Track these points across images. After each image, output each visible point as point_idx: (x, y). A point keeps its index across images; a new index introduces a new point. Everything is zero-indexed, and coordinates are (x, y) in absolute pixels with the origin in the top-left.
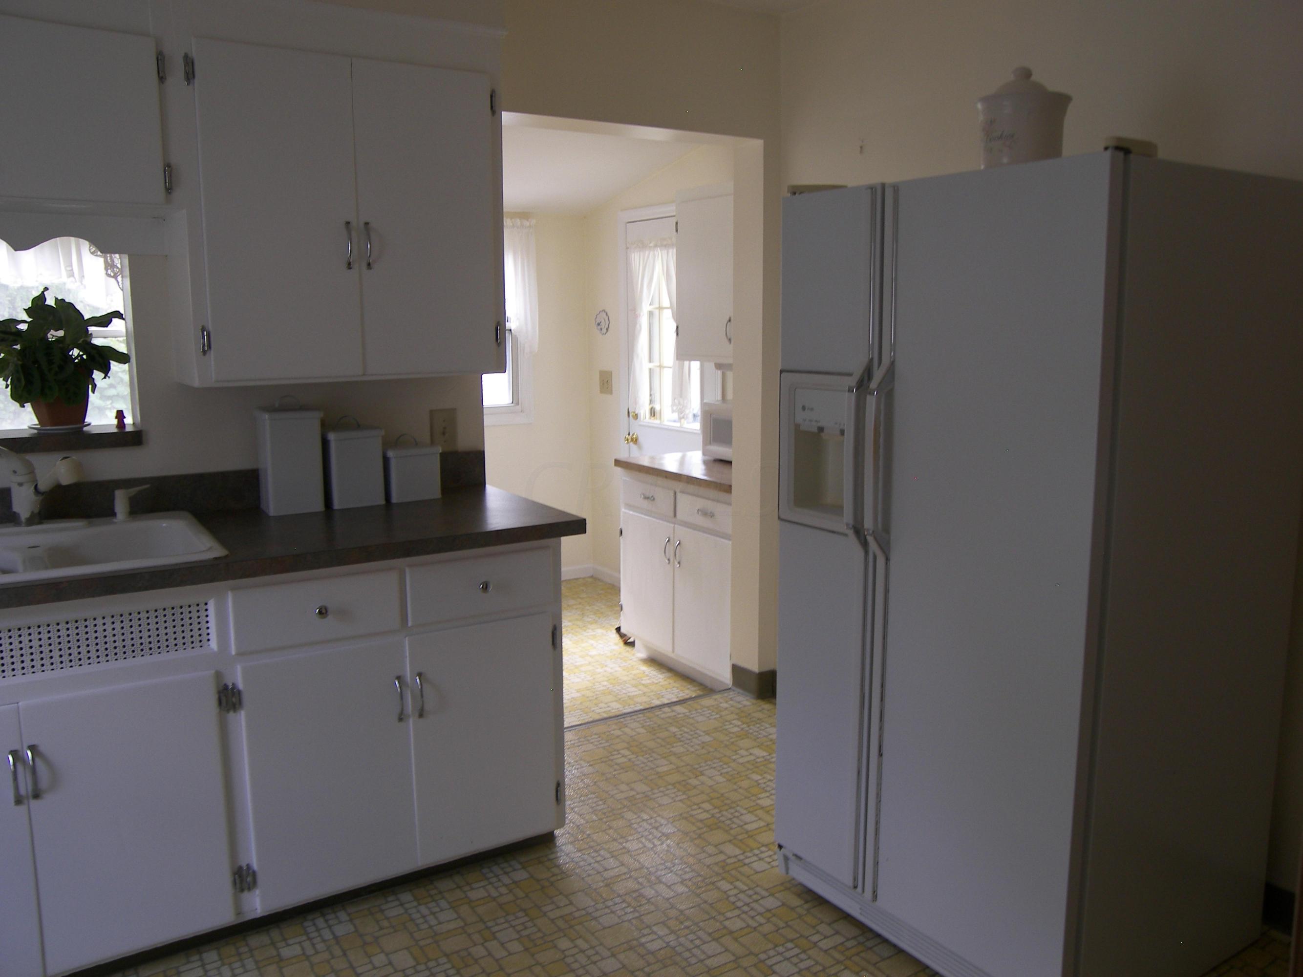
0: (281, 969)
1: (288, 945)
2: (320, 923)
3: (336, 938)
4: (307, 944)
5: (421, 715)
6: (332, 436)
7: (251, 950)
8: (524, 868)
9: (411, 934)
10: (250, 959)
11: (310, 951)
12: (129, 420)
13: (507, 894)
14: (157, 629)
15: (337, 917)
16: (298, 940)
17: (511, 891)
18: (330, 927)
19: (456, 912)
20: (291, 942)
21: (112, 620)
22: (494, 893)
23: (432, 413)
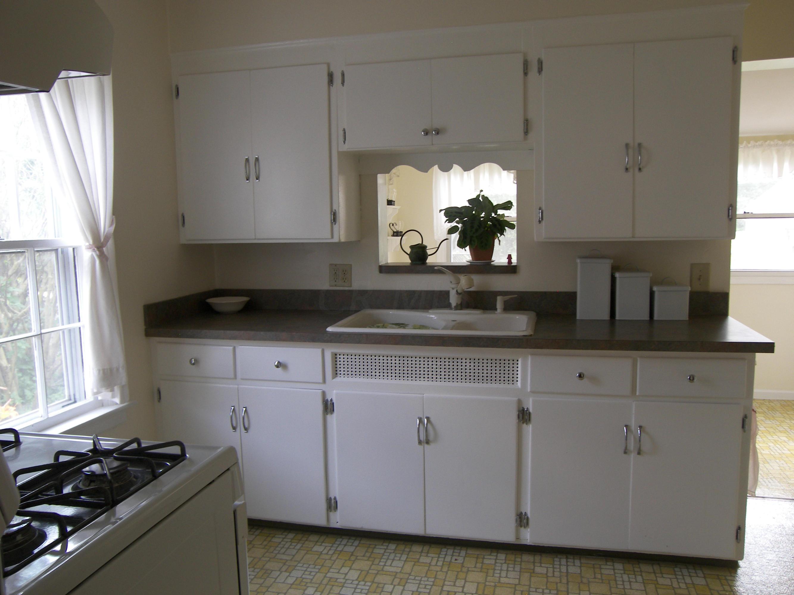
0: (531, 576)
1: (541, 566)
2: (564, 561)
3: (567, 572)
4: (551, 570)
5: (639, 453)
6: (617, 275)
7: (521, 561)
8: (705, 577)
9: (610, 587)
10: (519, 566)
11: (550, 574)
12: (514, 260)
13: (685, 589)
14: (491, 370)
15: (574, 562)
16: (547, 566)
17: (687, 588)
18: (567, 566)
19: (645, 587)
20: (543, 565)
21: (470, 361)
22: (675, 585)
23: (692, 265)
